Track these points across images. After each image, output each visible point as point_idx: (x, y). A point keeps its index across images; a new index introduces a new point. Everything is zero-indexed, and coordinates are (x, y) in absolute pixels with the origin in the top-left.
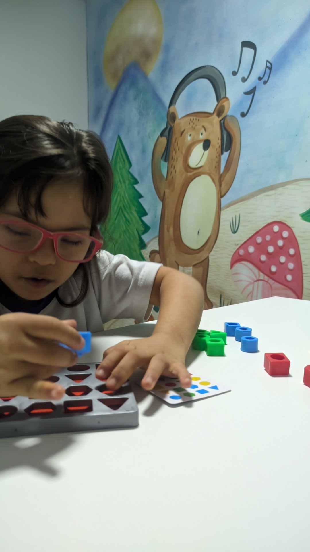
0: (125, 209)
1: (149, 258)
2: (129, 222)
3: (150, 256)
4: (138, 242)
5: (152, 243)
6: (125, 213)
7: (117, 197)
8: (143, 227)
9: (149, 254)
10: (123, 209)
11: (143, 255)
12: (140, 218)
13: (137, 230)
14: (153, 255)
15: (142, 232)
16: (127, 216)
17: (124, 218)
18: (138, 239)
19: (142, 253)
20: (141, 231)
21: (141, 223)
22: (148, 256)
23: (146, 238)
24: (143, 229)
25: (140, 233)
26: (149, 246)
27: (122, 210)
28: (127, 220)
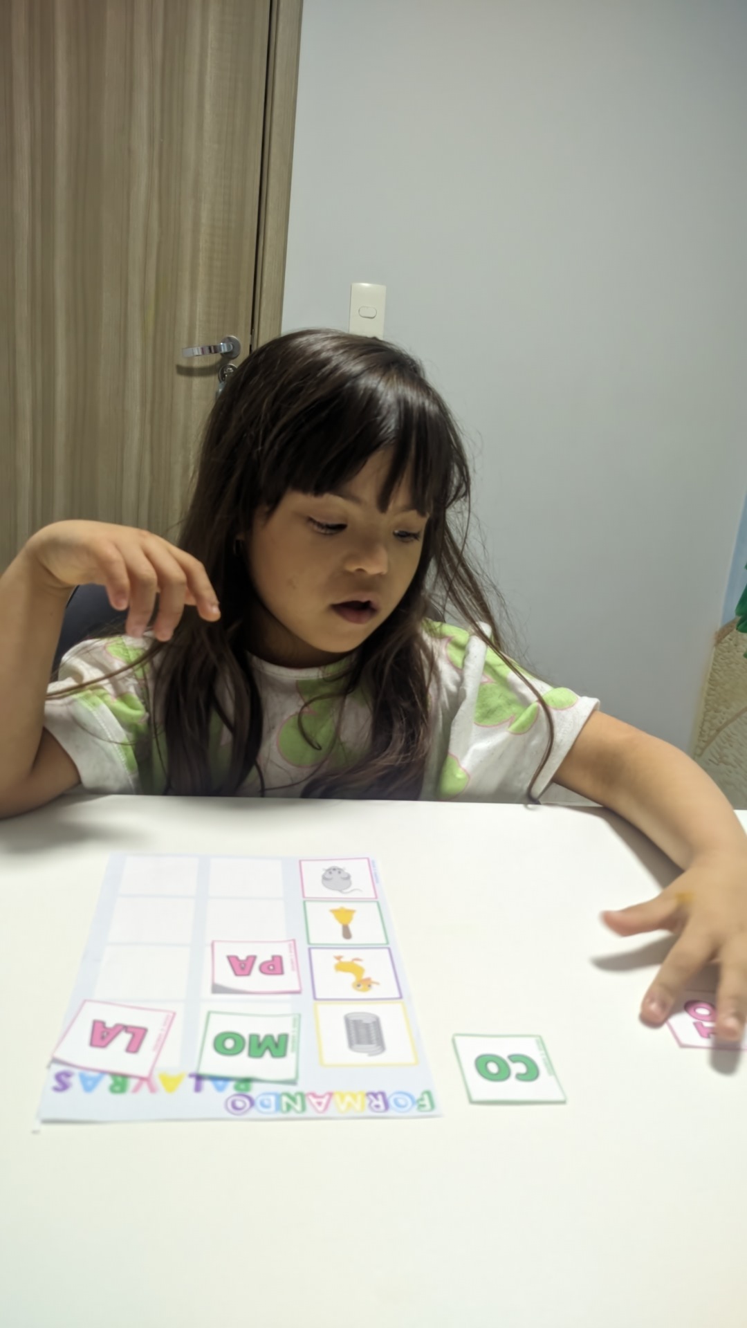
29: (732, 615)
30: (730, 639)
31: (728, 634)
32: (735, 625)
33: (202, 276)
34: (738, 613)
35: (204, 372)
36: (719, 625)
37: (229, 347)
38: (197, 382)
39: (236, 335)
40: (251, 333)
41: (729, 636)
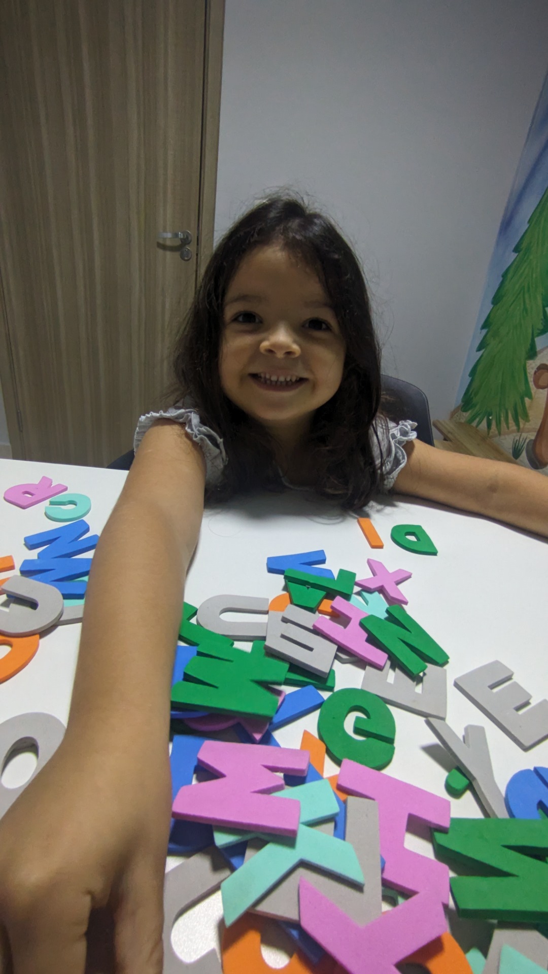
0: (529, 290)
1: (533, 376)
2: (527, 313)
3: (535, 373)
4: (529, 346)
5: (545, 352)
6: (527, 296)
7: (525, 269)
8: (542, 323)
9: (535, 369)
10: (526, 289)
11: (528, 368)
12: (544, 307)
13: (533, 326)
14: (540, 371)
15: (539, 332)
16: (527, 301)
17: (522, 304)
18: (529, 341)
19: (527, 365)
20: (539, 329)
21: (542, 317)
22: (532, 372)
23: (540, 342)
24: (541, 327)
25: (536, 332)
26: (539, 356)
27: (524, 292)
28: (525, 309)
29: (460, 402)
30: (457, 416)
31: (456, 413)
32: (460, 408)
33: (169, 195)
34: (462, 401)
35: (173, 249)
36: (453, 408)
37: (183, 235)
38: (169, 254)
39: (189, 230)
40: (198, 230)
41: (457, 414)
